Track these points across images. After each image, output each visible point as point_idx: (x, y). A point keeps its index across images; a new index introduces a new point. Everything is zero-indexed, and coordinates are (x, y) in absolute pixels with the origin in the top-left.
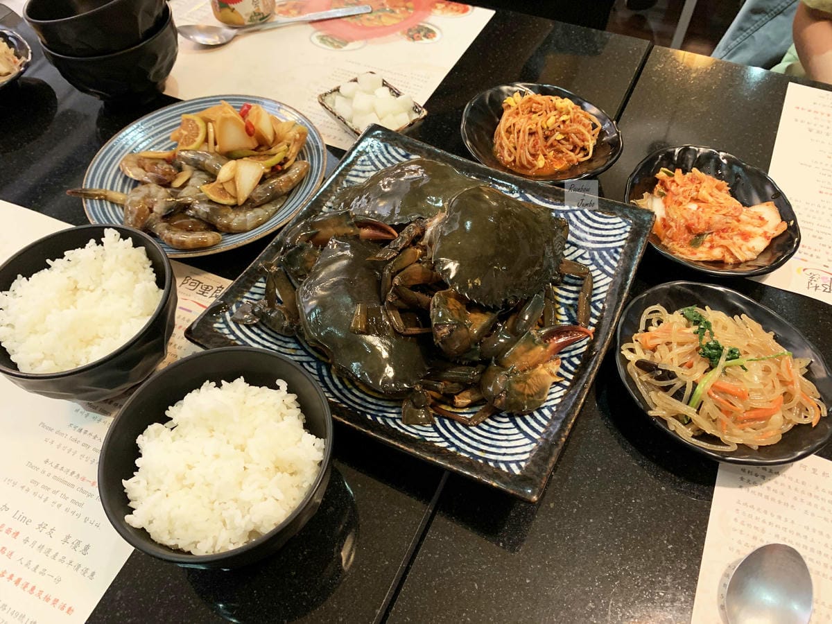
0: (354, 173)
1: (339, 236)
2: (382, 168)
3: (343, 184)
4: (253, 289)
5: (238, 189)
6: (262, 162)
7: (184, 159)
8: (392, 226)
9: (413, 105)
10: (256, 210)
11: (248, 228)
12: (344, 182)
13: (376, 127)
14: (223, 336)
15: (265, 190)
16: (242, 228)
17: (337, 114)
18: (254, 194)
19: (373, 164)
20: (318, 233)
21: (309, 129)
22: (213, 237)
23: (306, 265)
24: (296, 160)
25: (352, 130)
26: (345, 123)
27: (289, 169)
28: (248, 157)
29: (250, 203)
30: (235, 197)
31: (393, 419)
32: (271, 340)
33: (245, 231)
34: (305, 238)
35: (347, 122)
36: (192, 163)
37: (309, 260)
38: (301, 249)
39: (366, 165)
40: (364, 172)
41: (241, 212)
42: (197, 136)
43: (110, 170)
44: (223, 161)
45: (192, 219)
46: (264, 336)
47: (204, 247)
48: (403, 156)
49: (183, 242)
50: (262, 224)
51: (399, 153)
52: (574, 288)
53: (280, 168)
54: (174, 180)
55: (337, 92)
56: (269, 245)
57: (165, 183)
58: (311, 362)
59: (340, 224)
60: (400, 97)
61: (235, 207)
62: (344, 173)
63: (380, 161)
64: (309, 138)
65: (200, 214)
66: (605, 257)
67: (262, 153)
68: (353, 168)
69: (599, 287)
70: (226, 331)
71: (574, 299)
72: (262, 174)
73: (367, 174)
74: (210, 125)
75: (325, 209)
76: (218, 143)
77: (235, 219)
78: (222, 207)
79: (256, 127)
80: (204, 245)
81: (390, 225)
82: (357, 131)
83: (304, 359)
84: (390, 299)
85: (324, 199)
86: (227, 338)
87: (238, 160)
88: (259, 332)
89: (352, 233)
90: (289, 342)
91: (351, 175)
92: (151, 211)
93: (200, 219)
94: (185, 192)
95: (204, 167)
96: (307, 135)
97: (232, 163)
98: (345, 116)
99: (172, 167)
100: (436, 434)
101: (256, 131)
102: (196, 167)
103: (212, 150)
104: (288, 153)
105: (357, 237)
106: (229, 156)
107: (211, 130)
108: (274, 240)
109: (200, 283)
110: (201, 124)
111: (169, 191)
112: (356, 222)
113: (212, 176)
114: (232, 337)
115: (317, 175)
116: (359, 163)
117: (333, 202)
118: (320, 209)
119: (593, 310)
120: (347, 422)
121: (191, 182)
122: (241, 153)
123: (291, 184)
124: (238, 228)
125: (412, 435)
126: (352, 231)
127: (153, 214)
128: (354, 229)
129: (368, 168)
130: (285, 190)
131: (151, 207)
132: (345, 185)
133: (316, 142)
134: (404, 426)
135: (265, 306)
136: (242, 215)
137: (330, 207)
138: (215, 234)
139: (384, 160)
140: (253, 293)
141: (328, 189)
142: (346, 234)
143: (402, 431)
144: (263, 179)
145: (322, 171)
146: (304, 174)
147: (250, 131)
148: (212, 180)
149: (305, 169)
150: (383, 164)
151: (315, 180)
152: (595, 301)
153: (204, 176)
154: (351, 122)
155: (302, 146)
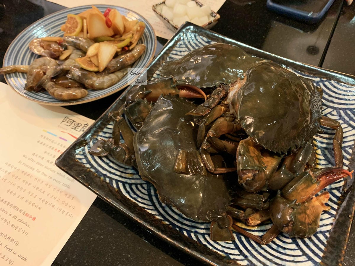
0: (174, 52)
1: (165, 95)
2: (192, 49)
3: (167, 59)
4: (105, 130)
5: (100, 61)
6: (116, 44)
7: (68, 42)
8: (202, 89)
9: (210, 12)
10: (111, 75)
11: (105, 87)
12: (168, 58)
13: (188, 24)
14: (82, 165)
15: (117, 62)
16: (101, 87)
17: (164, 17)
18: (110, 65)
19: (187, 47)
20: (150, 92)
21: (146, 25)
22: (81, 93)
23: (142, 115)
24: (137, 44)
25: (173, 26)
26: (168, 22)
27: (133, 49)
28: (107, 41)
29: (107, 71)
30: (98, 67)
31: (203, 235)
32: (116, 167)
33: (103, 89)
34: (141, 96)
35: (170, 21)
36: (72, 44)
37: (144, 111)
38: (139, 103)
39: (182, 48)
40: (181, 52)
41: (101, 76)
42: (76, 28)
43: (23, 48)
44: (91, 43)
45: (70, 80)
46: (111, 164)
47: (75, 99)
48: (207, 42)
49: (61, 96)
50: (114, 84)
51: (203, 40)
52: (327, 136)
53: (127, 49)
54: (61, 55)
55: (164, 4)
56: (118, 99)
57: (55, 57)
58: (144, 184)
59: (166, 86)
60: (202, 7)
61: (97, 73)
62: (168, 52)
63: (191, 45)
64: (146, 30)
65: (75, 77)
66: (349, 115)
67: (116, 39)
68: (174, 49)
69: (347, 137)
70: (84, 161)
71: (327, 144)
72: (115, 52)
73: (182, 53)
74: (85, 21)
75: (155, 75)
76: (89, 32)
77: (97, 81)
78: (89, 72)
79: (113, 22)
80: (75, 98)
81: (201, 88)
82: (176, 27)
83: (138, 182)
84: (204, 147)
85: (155, 69)
86: (84, 167)
87: (100, 43)
88: (108, 161)
89: (174, 93)
90: (128, 169)
91: (172, 54)
92: (45, 74)
93: (75, 80)
94: (67, 62)
95: (79, 47)
96: (145, 29)
97: (97, 44)
98: (169, 18)
99: (60, 47)
100: (237, 252)
101: (112, 25)
102: (75, 47)
103: (85, 37)
104: (132, 39)
105: (177, 96)
106: (96, 40)
107: (85, 24)
108: (121, 96)
109: (74, 121)
110: (79, 21)
111: (57, 62)
112: (177, 86)
113: (84, 52)
114: (88, 166)
115: (150, 53)
116: (177, 46)
117: (160, 71)
118: (151, 75)
119: (344, 154)
120: (169, 239)
121: (71, 56)
122: (103, 38)
123: (133, 59)
124: (98, 87)
125: (219, 252)
126: (174, 92)
127: (46, 76)
128: (176, 91)
129: (184, 49)
130: (130, 63)
131: (45, 71)
132: (168, 60)
133: (150, 33)
134: (212, 242)
135: (112, 144)
136: (101, 78)
137: (158, 75)
138: (83, 90)
139: (194, 45)
140: (105, 133)
141: (158, 62)
142: (170, 94)
143: (211, 248)
144: (116, 55)
145: (153, 51)
146: (142, 53)
147: (108, 24)
148: (84, 55)
149: (143, 49)
150: (193, 47)
151: (149, 57)
152: (345, 147)
153: (80, 53)
154: (172, 21)
155: (141, 35)
